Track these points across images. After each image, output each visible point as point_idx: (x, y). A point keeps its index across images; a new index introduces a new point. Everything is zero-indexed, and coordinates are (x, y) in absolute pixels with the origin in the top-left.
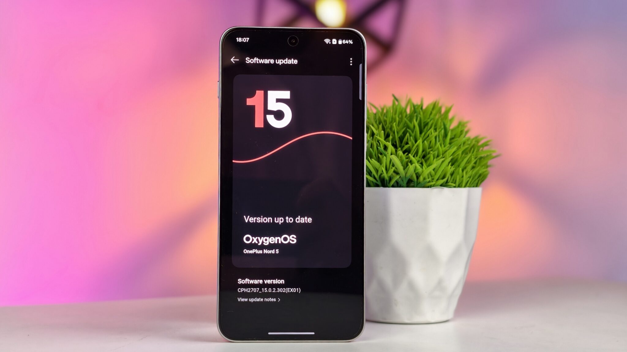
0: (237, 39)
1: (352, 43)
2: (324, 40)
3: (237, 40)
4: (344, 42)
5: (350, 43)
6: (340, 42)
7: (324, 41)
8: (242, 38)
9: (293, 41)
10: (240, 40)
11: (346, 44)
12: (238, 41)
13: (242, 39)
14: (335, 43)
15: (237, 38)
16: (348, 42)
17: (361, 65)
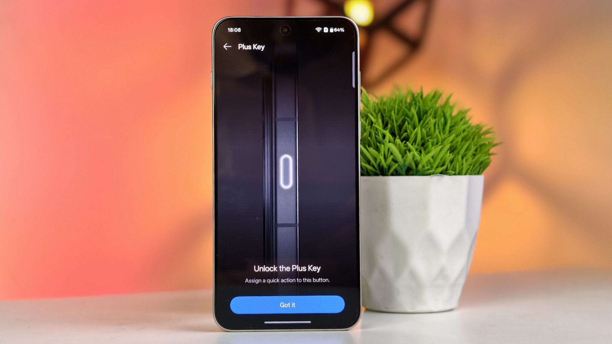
1: (343, 31)
2: (316, 29)
5: (341, 31)
6: (332, 30)
8: (233, 28)
9: (285, 30)
10: (231, 31)
11: (337, 32)
14: (327, 31)
17: (354, 53)
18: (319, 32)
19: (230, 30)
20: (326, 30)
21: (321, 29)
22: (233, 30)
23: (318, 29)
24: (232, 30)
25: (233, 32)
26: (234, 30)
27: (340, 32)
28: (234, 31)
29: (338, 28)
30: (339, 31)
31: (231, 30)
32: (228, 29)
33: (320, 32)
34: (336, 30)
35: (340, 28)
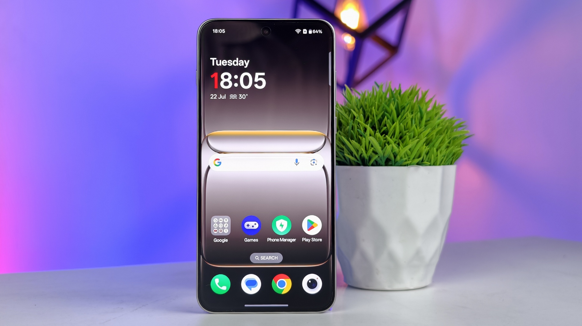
1: (321, 32)
6: (310, 32)
8: (218, 29)
9: (266, 32)
12: (214, 32)
14: (306, 33)
17: (330, 54)
20: (305, 31)
21: (301, 30)
22: (218, 31)
25: (218, 33)
27: (319, 34)
29: (317, 30)
31: (216, 31)
32: (213, 30)
33: (300, 33)
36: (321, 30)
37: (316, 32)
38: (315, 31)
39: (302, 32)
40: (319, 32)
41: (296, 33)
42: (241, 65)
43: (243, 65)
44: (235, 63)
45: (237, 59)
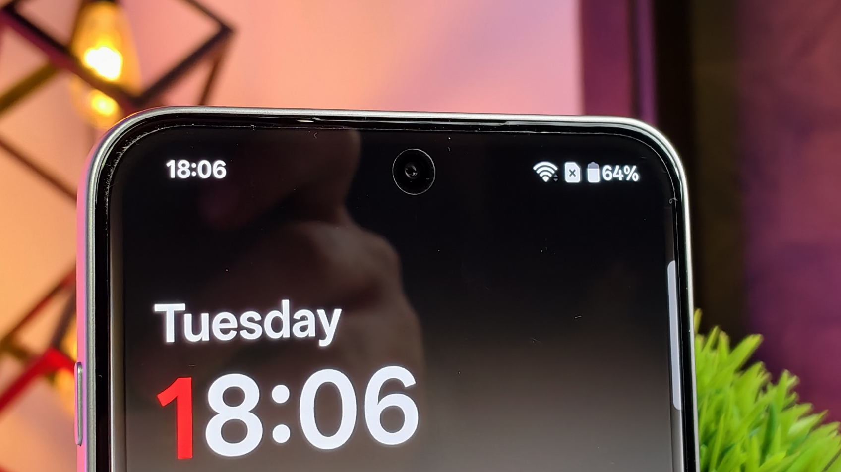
0: (171, 164)
1: (636, 178)
2: (535, 168)
3: (168, 169)
4: (608, 175)
5: (628, 179)
6: (594, 175)
7: (535, 171)
8: (191, 162)
9: (410, 171)
10: (184, 172)
11: (615, 180)
12: (173, 176)
13: (194, 165)
14: (576, 179)
15: (168, 160)
16: (623, 173)
17: (672, 268)
18: (546, 179)
19: (177, 168)
20: (572, 173)
21: (556, 168)
22: (191, 169)
23: (545, 170)
24: (186, 169)
25: (191, 176)
26: (195, 169)
27: (625, 185)
28: (194, 174)
29: (617, 167)
30: (621, 178)
31: (181, 169)
32: (168, 164)
33: (552, 179)
34: (610, 173)
35: (621, 168)
36: (634, 167)
37: (615, 176)
38: (613, 171)
39: (560, 173)
40: (626, 176)
41: (537, 178)
42: (299, 334)
43: (311, 332)
44: (277, 325)
45: (286, 304)
